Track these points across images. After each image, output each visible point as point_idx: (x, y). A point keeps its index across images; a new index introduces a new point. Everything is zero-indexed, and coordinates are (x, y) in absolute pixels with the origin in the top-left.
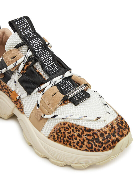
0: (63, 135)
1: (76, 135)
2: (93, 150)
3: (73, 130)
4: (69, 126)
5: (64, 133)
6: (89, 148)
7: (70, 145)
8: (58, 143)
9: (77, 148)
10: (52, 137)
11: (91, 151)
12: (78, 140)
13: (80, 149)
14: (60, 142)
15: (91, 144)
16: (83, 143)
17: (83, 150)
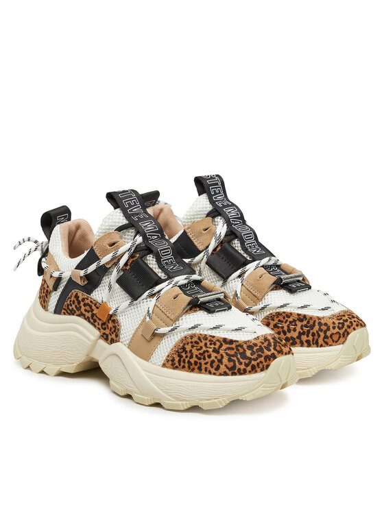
0: (189, 355)
1: (211, 350)
2: (236, 371)
3: (206, 344)
4: (199, 338)
5: (191, 351)
6: (230, 369)
7: (200, 369)
8: (180, 370)
9: (210, 373)
10: (170, 363)
11: (234, 374)
12: (213, 358)
13: (215, 374)
14: (184, 367)
15: (234, 361)
16: (220, 361)
17: (220, 375)
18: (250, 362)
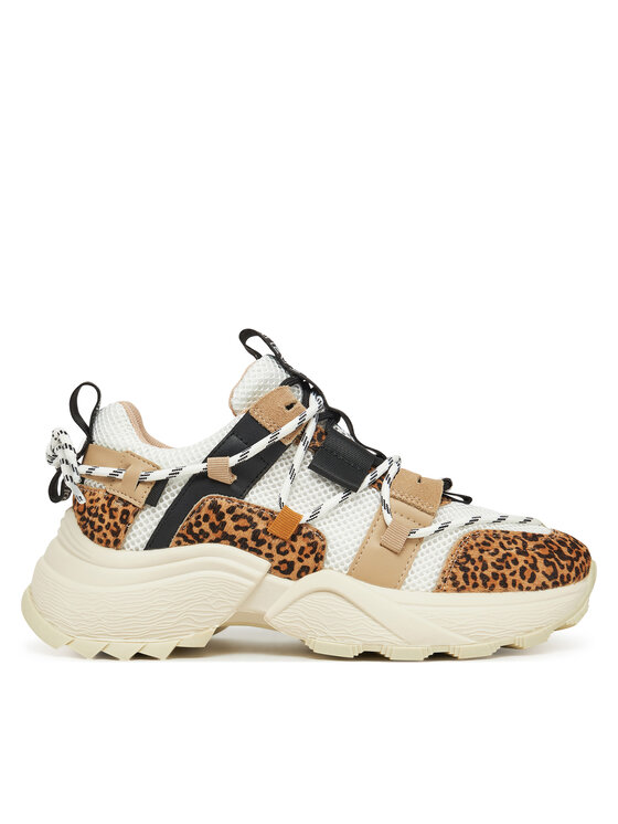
0: (480, 565)
1: (514, 552)
2: (558, 580)
3: (502, 545)
4: (487, 537)
5: (481, 558)
6: (550, 578)
7: (504, 585)
8: (470, 591)
9: (521, 588)
10: (450, 582)
11: (556, 585)
12: (521, 564)
13: (528, 589)
14: (475, 585)
15: (553, 564)
16: (534, 566)
17: (537, 588)
18: (573, 564)
